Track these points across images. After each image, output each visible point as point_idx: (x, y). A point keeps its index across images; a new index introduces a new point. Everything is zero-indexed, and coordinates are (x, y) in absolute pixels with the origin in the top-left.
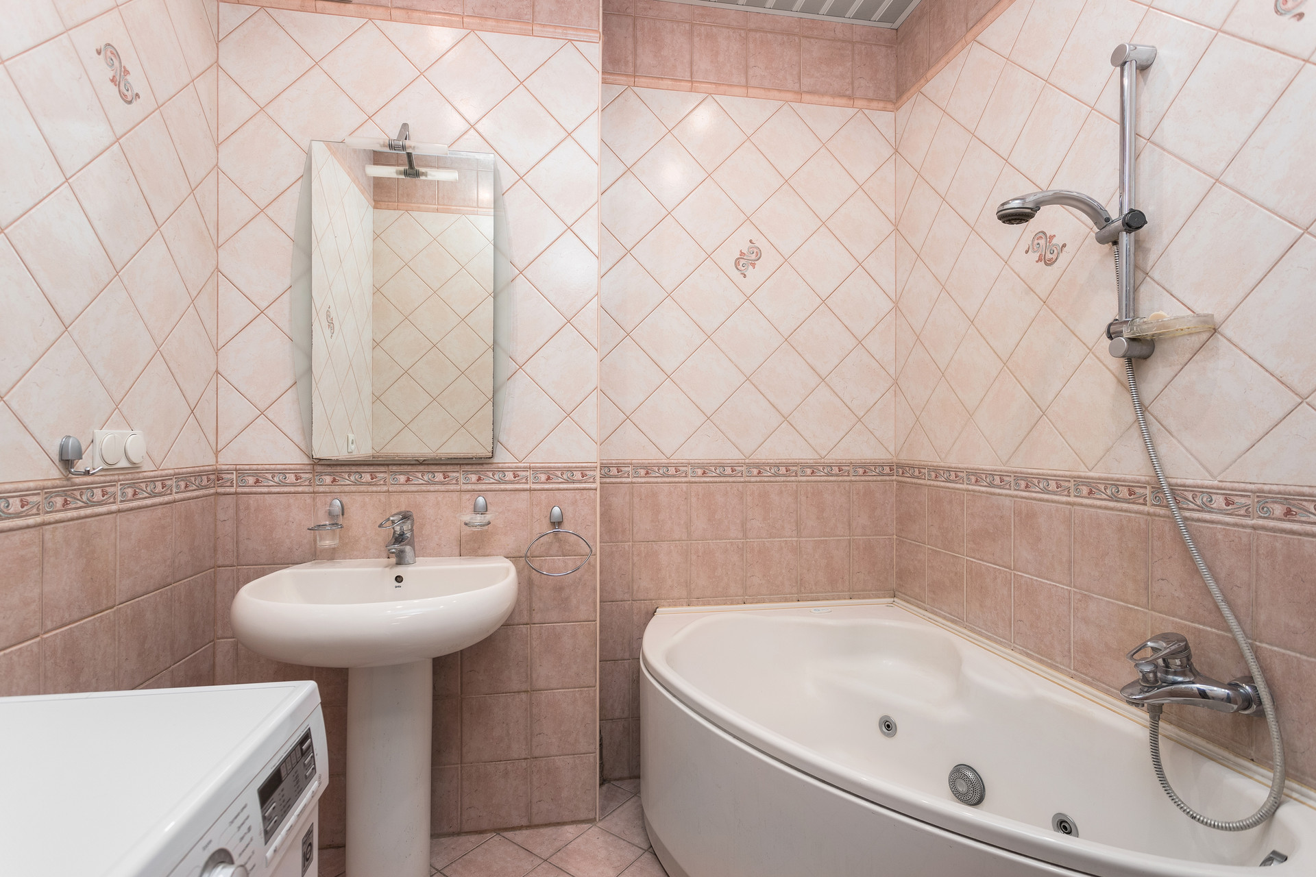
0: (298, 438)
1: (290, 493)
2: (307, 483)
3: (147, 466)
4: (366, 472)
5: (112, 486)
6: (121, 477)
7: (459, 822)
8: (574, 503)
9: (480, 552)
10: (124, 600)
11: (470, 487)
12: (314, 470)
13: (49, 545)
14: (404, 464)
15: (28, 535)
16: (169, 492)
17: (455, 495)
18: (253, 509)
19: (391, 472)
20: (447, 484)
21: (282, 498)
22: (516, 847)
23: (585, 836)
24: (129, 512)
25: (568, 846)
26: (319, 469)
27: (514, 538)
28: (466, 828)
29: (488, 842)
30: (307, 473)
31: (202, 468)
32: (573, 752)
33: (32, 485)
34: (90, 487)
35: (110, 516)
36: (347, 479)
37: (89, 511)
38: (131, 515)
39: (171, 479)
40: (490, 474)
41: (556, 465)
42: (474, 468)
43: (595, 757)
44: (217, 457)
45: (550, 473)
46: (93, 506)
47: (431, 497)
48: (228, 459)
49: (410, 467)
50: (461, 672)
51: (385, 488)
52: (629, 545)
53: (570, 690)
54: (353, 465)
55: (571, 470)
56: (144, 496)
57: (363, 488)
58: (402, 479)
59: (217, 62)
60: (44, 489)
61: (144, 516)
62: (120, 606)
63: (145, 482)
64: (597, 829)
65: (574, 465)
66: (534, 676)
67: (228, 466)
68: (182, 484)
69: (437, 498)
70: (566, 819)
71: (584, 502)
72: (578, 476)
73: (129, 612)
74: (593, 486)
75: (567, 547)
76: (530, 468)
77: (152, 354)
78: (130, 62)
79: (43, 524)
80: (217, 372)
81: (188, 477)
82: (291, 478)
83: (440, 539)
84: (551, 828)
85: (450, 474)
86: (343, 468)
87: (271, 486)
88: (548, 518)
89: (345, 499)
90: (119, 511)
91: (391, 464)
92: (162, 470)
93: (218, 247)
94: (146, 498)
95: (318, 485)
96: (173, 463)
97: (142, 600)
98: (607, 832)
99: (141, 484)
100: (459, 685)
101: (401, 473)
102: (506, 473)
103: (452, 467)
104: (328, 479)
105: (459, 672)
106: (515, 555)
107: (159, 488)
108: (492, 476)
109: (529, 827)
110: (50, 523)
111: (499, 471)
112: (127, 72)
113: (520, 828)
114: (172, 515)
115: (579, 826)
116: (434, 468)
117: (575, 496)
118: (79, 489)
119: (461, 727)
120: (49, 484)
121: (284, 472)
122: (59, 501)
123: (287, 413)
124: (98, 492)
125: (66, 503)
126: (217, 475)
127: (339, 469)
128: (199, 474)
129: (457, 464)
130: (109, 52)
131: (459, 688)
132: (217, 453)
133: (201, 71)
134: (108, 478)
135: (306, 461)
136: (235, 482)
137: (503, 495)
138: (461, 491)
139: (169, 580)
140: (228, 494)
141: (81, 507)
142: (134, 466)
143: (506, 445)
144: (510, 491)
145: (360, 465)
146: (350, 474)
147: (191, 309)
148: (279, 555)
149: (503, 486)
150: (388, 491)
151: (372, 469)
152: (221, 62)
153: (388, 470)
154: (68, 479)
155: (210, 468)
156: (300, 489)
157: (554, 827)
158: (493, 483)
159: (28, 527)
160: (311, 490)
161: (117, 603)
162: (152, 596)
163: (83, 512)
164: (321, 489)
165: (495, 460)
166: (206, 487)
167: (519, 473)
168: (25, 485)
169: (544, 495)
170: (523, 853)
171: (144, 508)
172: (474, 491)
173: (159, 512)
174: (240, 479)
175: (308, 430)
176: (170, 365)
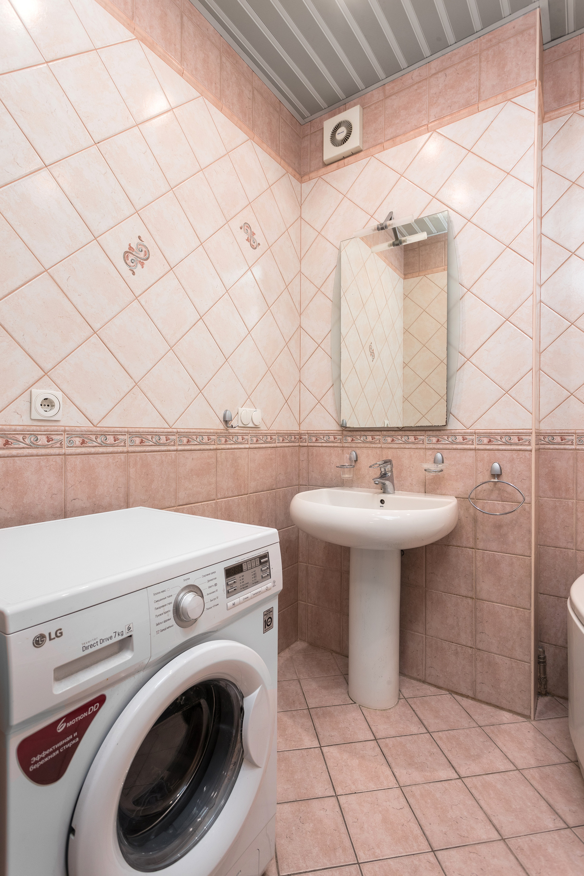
0: (335, 415)
1: (331, 447)
2: (339, 441)
3: (263, 428)
4: (369, 435)
5: (246, 435)
6: (251, 432)
7: (424, 674)
8: (512, 461)
9: (438, 491)
10: (252, 492)
11: (431, 446)
12: (342, 434)
13: (219, 459)
14: (390, 430)
15: (211, 453)
16: (274, 442)
17: (422, 452)
18: (314, 456)
19: (383, 435)
20: (417, 444)
21: (328, 450)
22: (461, 707)
23: (518, 725)
24: (255, 449)
25: (501, 726)
26: (345, 433)
27: (463, 484)
28: (428, 680)
29: (442, 696)
30: (339, 435)
31: (291, 432)
32: (510, 656)
33: (212, 431)
34: (236, 435)
35: (245, 450)
36: (360, 439)
37: (236, 446)
38: (255, 451)
39: (275, 435)
40: (446, 438)
41: (496, 431)
42: (435, 433)
43: (530, 667)
44: (300, 426)
45: (491, 437)
46: (238, 444)
47: (407, 451)
48: (304, 428)
49: (394, 432)
50: (426, 572)
51: (379, 446)
52: (573, 503)
53: (507, 606)
54: (362, 431)
55: (508, 435)
56: (261, 442)
57: (367, 445)
58: (389, 439)
59: (300, 216)
60: (217, 433)
61: (262, 452)
62: (250, 494)
63: (262, 435)
64: (530, 725)
65: (511, 431)
66: (478, 588)
67: (304, 431)
68: (281, 439)
69: (410, 453)
70: (504, 706)
71: (520, 461)
72: (515, 439)
73: (254, 498)
74: (528, 448)
75: (505, 495)
76: (475, 433)
77: (266, 371)
78: (256, 229)
79: (216, 449)
80: (300, 381)
81: (284, 435)
82: (332, 438)
83: (412, 480)
84: (491, 707)
85: (418, 437)
86: (357, 432)
87: (322, 443)
88: (489, 472)
89: (358, 452)
90: (250, 448)
91: (383, 430)
92: (270, 430)
93: (301, 314)
94: (262, 443)
95: (345, 443)
96: (276, 427)
97: (261, 494)
98: (539, 731)
99: (260, 436)
100: (424, 580)
101: (389, 436)
102: (457, 437)
103: (420, 432)
104: (350, 439)
105: (424, 572)
106: (463, 496)
107: (269, 439)
108: (447, 439)
109: (474, 699)
110: (219, 449)
111: (452, 435)
112: (254, 234)
113: (467, 697)
114: (276, 454)
115: (515, 716)
116: (408, 433)
117: (512, 455)
118: (232, 435)
119: (426, 610)
120: (219, 431)
121: (328, 435)
122: (223, 440)
123: (329, 401)
124: (240, 438)
125: (226, 441)
126: (300, 436)
127: (355, 433)
128: (290, 435)
129: (423, 430)
130: (246, 227)
131: (424, 583)
132: (300, 424)
133: (292, 223)
134: (244, 431)
135: (339, 428)
136: (307, 440)
137: (455, 452)
138: (426, 449)
139: (274, 487)
140: (304, 447)
141: (232, 444)
142: (256, 427)
143: (457, 417)
144: (460, 449)
145: (366, 431)
146: (361, 436)
147: (286, 348)
148: (326, 482)
149: (455, 446)
150: (381, 447)
151: (372, 433)
152: (302, 216)
153: (382, 434)
154: (227, 430)
155: (296, 432)
156: (336, 445)
157: (494, 708)
158: (448, 444)
159: (210, 450)
160: (341, 445)
161: (249, 493)
162: (266, 493)
163: (233, 446)
164: (346, 445)
165: (449, 427)
166: (294, 442)
167: (466, 437)
168: (209, 431)
169: (486, 453)
170: (464, 714)
171: (261, 448)
172: (434, 449)
173: (269, 451)
174: (309, 438)
175: (339, 410)
176: (274, 377)
